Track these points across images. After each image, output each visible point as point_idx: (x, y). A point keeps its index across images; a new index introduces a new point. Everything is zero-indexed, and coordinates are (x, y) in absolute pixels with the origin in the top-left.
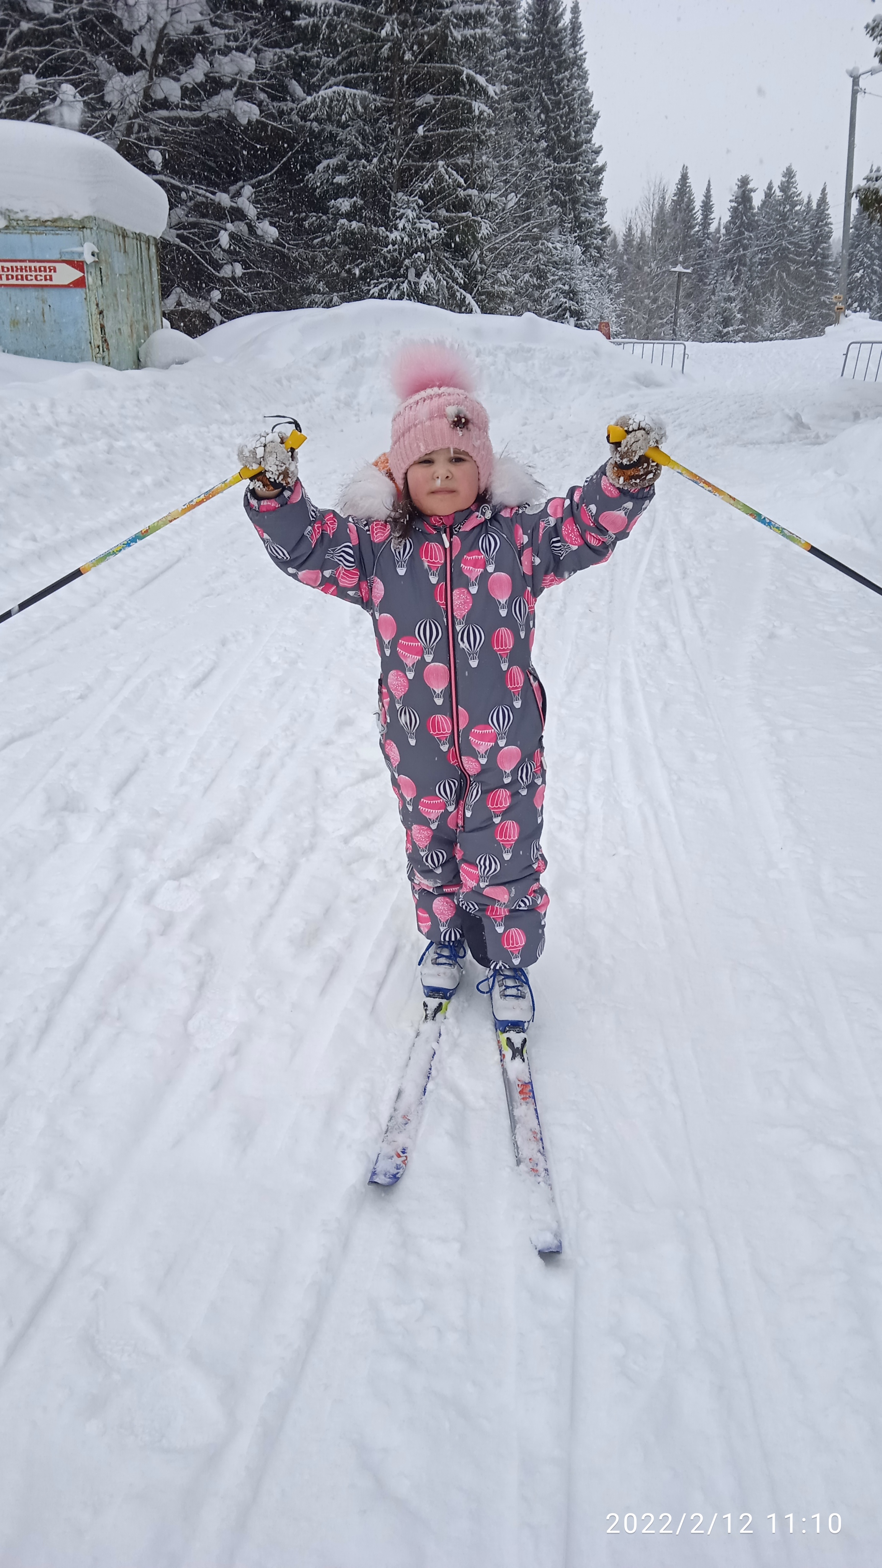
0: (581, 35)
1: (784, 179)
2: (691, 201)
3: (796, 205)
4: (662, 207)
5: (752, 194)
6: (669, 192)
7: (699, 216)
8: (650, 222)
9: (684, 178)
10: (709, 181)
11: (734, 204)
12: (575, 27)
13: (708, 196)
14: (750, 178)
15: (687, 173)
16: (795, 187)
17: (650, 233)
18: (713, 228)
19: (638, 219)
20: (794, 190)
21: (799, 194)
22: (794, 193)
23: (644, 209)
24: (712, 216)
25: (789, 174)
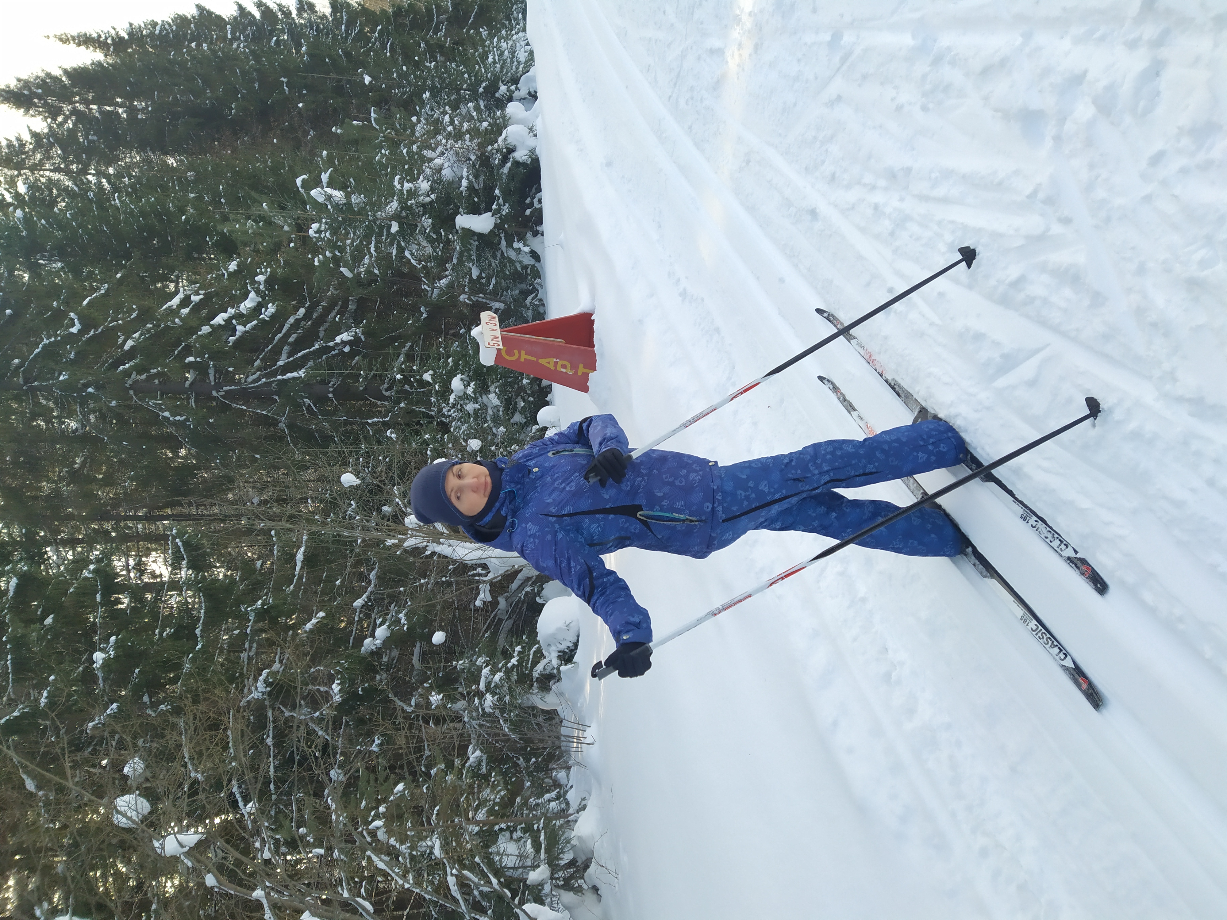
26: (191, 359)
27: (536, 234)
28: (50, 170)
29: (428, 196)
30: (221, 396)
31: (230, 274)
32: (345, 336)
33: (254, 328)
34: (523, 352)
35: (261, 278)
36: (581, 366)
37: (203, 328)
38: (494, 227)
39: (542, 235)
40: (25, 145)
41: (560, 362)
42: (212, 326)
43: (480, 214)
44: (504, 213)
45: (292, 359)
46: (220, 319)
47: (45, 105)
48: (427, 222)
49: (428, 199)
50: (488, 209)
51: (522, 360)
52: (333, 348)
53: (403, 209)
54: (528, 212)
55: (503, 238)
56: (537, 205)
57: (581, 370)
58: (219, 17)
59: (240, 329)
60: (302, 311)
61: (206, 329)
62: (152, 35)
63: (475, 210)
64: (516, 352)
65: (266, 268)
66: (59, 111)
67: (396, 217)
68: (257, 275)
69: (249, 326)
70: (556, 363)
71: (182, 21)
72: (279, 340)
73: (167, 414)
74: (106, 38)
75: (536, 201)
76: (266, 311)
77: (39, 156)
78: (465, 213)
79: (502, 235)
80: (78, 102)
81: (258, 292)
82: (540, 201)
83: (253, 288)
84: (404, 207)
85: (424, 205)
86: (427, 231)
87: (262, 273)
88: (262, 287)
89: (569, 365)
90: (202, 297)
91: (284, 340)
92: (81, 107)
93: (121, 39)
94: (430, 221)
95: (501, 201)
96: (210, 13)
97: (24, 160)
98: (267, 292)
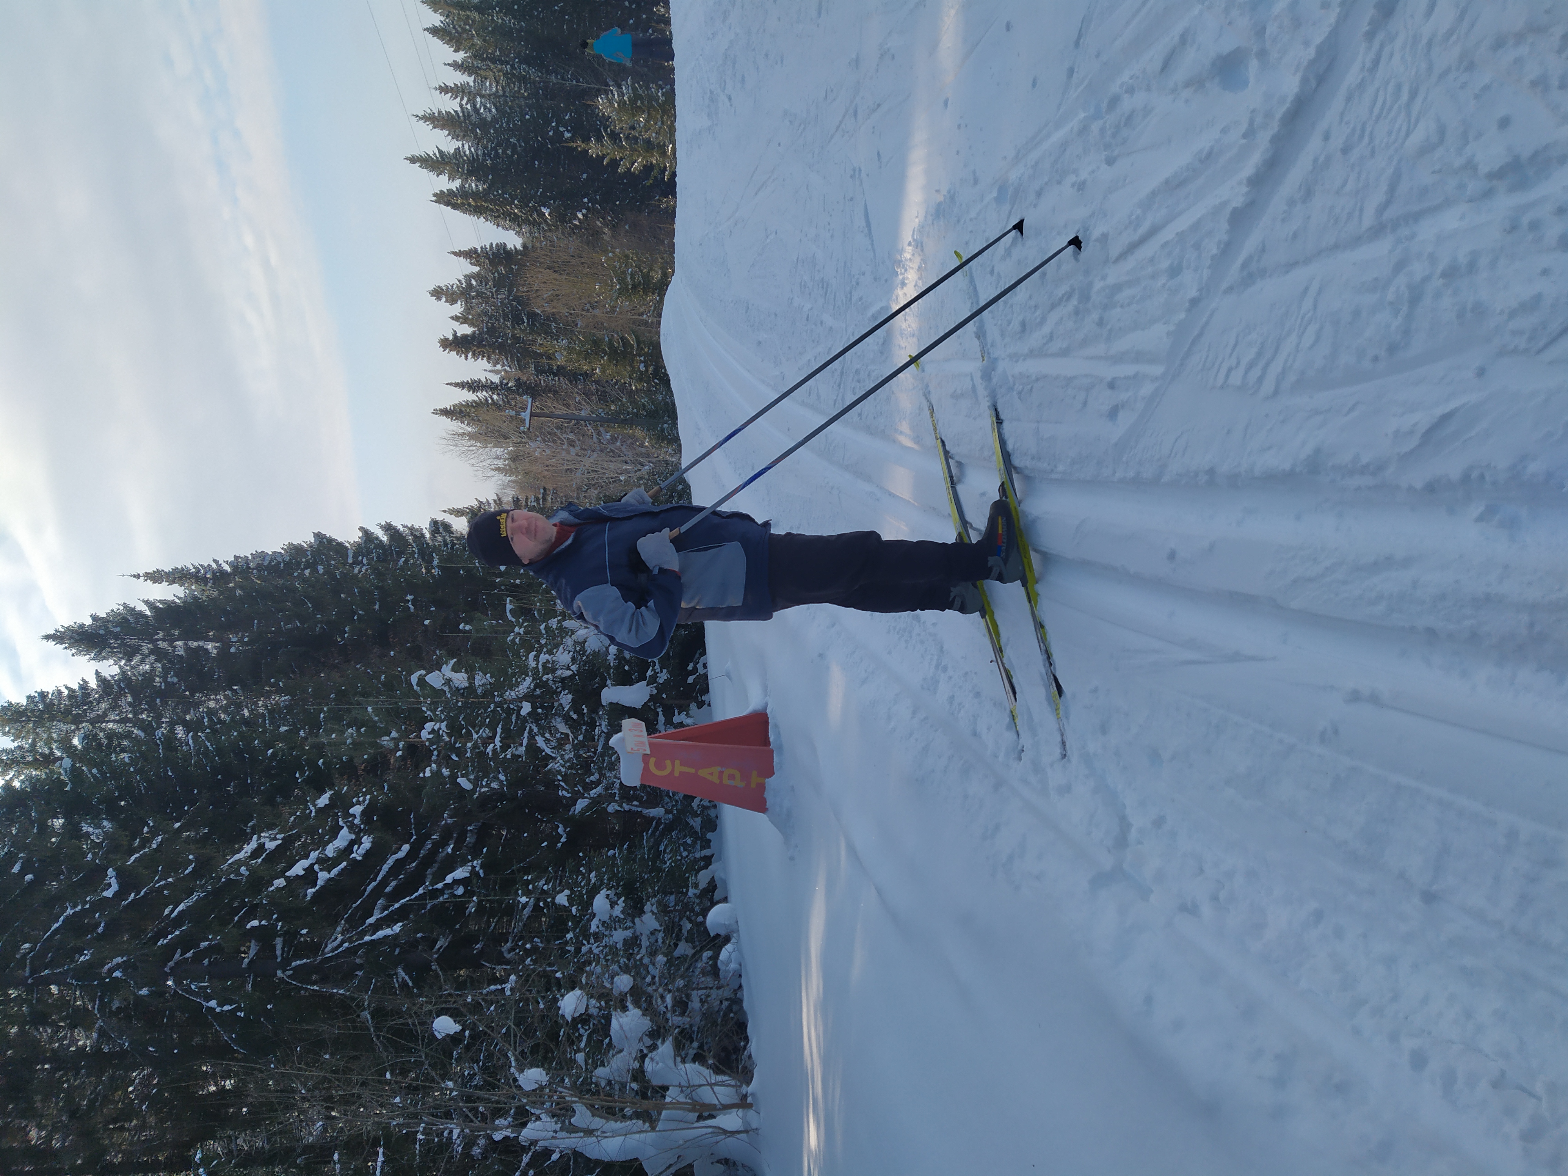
1: (444, 299)
2: (467, 405)
3: (472, 285)
4: (471, 436)
5: (459, 335)
6: (455, 429)
7: (482, 395)
8: (488, 449)
9: (445, 412)
10: (447, 384)
11: (470, 356)
13: (461, 385)
14: (442, 338)
15: (440, 410)
16: (452, 287)
17: (499, 449)
18: (496, 379)
19: (484, 464)
20: (455, 287)
21: (459, 281)
22: (458, 286)
23: (473, 456)
24: (483, 380)
25: (437, 293)
26: (255, 923)
27: (700, 705)
28: (114, 721)
29: (568, 668)
30: (288, 977)
31: (319, 811)
32: (460, 873)
33: (340, 874)
34: (677, 762)
35: (357, 810)
36: (754, 773)
37: (274, 882)
38: (649, 700)
39: (709, 705)
40: (89, 694)
41: (727, 772)
42: (287, 879)
43: (631, 684)
44: (661, 681)
45: (386, 912)
46: (298, 869)
47: (123, 644)
48: (566, 699)
49: (568, 673)
50: (642, 678)
51: (676, 774)
52: (441, 892)
53: (536, 686)
54: (690, 680)
55: (661, 713)
56: (701, 671)
57: (755, 779)
58: (340, 545)
59: (323, 876)
60: (406, 847)
61: (280, 882)
62: (259, 567)
63: (625, 680)
64: (668, 763)
65: (365, 794)
66: (136, 650)
67: (527, 697)
68: (353, 805)
69: (335, 871)
70: (721, 773)
71: (296, 551)
72: (372, 891)
73: (213, 1003)
74: (206, 573)
75: (700, 666)
76: (358, 848)
77: (104, 705)
78: (613, 685)
79: (659, 710)
80: (160, 639)
81: (352, 827)
82: (705, 666)
83: (345, 823)
84: (540, 684)
85: (563, 680)
86: (566, 709)
87: (359, 803)
88: (357, 821)
89: (738, 775)
90: (280, 842)
91: (378, 892)
92: (162, 645)
93: (223, 573)
94: (570, 696)
95: (657, 667)
96: (330, 540)
97: (85, 711)
98: (362, 826)
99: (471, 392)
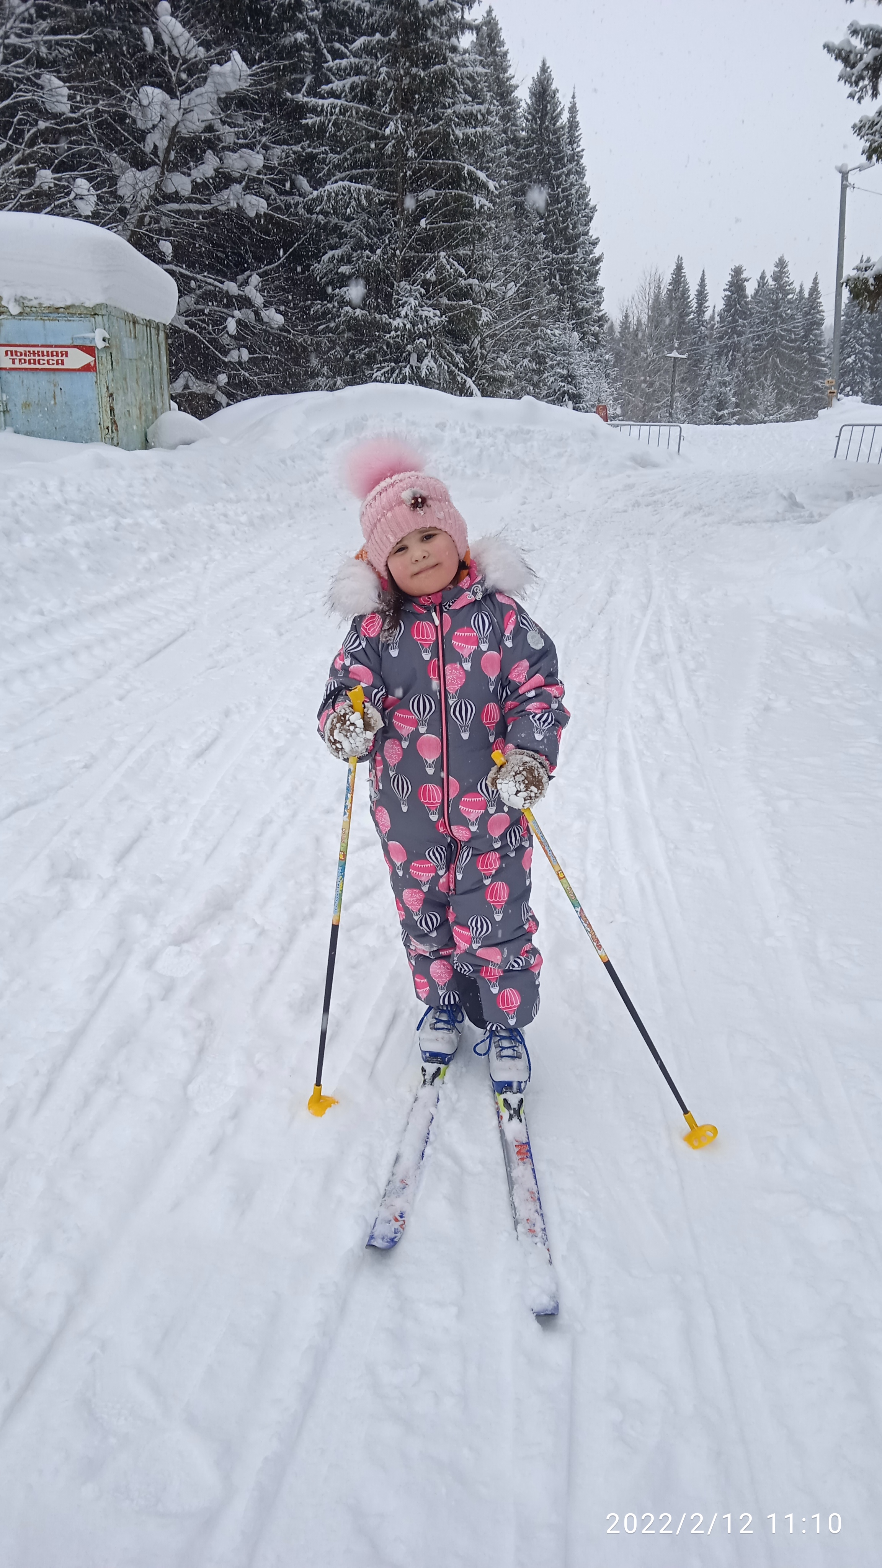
0: (579, 133)
1: (776, 269)
2: (685, 291)
3: (788, 294)
4: (657, 296)
5: (746, 283)
6: (664, 281)
7: (694, 305)
8: (646, 311)
9: (679, 268)
10: (703, 271)
11: (728, 293)
12: (573, 125)
13: (702, 284)
14: (743, 268)
15: (682, 264)
16: (787, 277)
17: (646, 320)
18: (707, 316)
19: (634, 307)
20: (787, 279)
21: (792, 283)
22: (786, 282)
23: (641, 298)
24: (706, 304)
25: (781, 264)
99: (696, 293)
